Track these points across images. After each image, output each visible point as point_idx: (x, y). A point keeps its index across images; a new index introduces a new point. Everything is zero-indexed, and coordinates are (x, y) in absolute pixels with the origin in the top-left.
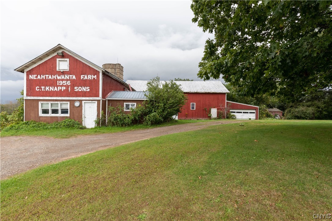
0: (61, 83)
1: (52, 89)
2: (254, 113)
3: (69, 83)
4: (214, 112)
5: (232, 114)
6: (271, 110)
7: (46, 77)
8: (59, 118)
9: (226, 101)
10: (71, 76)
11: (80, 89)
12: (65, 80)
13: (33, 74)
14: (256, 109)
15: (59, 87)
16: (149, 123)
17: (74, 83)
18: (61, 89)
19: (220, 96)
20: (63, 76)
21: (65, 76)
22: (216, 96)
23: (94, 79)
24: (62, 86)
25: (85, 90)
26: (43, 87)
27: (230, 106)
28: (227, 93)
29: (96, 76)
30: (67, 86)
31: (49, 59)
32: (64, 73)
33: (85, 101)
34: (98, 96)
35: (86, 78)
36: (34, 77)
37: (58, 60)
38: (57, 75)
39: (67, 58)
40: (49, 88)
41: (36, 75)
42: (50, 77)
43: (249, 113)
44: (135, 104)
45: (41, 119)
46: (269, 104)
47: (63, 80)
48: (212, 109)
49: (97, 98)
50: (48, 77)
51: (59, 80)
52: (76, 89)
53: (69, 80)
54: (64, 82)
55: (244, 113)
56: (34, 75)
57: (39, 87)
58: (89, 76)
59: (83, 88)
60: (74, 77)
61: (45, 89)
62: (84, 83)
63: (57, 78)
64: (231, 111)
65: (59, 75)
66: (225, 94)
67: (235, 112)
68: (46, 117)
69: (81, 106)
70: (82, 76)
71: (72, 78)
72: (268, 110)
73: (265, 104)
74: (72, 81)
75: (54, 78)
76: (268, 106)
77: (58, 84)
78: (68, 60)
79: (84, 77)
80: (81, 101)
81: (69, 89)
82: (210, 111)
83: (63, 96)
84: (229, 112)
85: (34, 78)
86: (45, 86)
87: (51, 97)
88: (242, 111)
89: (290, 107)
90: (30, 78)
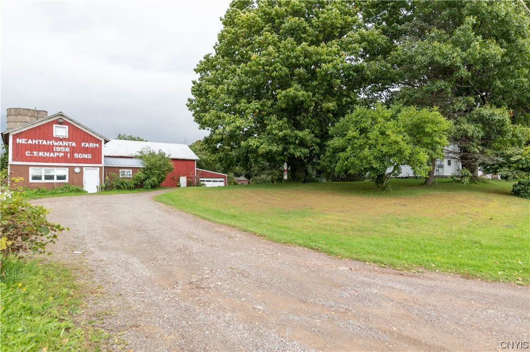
0: (59, 149)
1: (47, 154)
2: (223, 181)
3: (68, 149)
4: (183, 180)
5: (202, 183)
6: (238, 178)
7: (39, 142)
8: (55, 184)
9: (196, 169)
10: (70, 143)
11: (81, 156)
12: (63, 146)
13: (22, 138)
14: (224, 177)
15: (55, 153)
16: (149, 187)
17: (73, 150)
18: (59, 156)
19: (189, 163)
20: (61, 142)
21: (63, 143)
22: (185, 163)
23: (96, 147)
24: (60, 152)
25: (86, 157)
26: (35, 153)
27: (200, 174)
28: (197, 160)
29: (98, 144)
30: (66, 153)
31: (44, 124)
32: (62, 140)
33: (86, 168)
34: (101, 163)
35: (87, 145)
36: (23, 141)
37: (54, 126)
38: (54, 142)
39: (66, 125)
40: (44, 154)
41: (26, 140)
42: (45, 142)
43: (218, 182)
44: (131, 171)
45: (32, 185)
46: (237, 173)
47: (60, 146)
48: (181, 177)
49: (100, 165)
50: (42, 142)
51: (56, 146)
52: (76, 156)
53: (69, 146)
54: (62, 149)
55: (213, 181)
56: (23, 140)
57: (30, 152)
58: (90, 144)
59: (84, 155)
60: (74, 144)
61: (38, 154)
62: (86, 150)
63: (53, 143)
64: (200, 179)
65: (56, 141)
66: (194, 160)
67: (204, 181)
68: (39, 183)
69: (82, 172)
70: (83, 143)
71: (71, 145)
72: (236, 179)
73: (232, 172)
74: (72, 148)
75: (50, 144)
76: (235, 175)
77: (55, 150)
78: (67, 127)
79: (85, 145)
80: (81, 168)
81: (68, 155)
82: (179, 180)
83: (60, 163)
84: (199, 180)
85: (23, 143)
86: (39, 151)
87: (46, 162)
88: (212, 180)
89: (255, 175)
90: (18, 142)
